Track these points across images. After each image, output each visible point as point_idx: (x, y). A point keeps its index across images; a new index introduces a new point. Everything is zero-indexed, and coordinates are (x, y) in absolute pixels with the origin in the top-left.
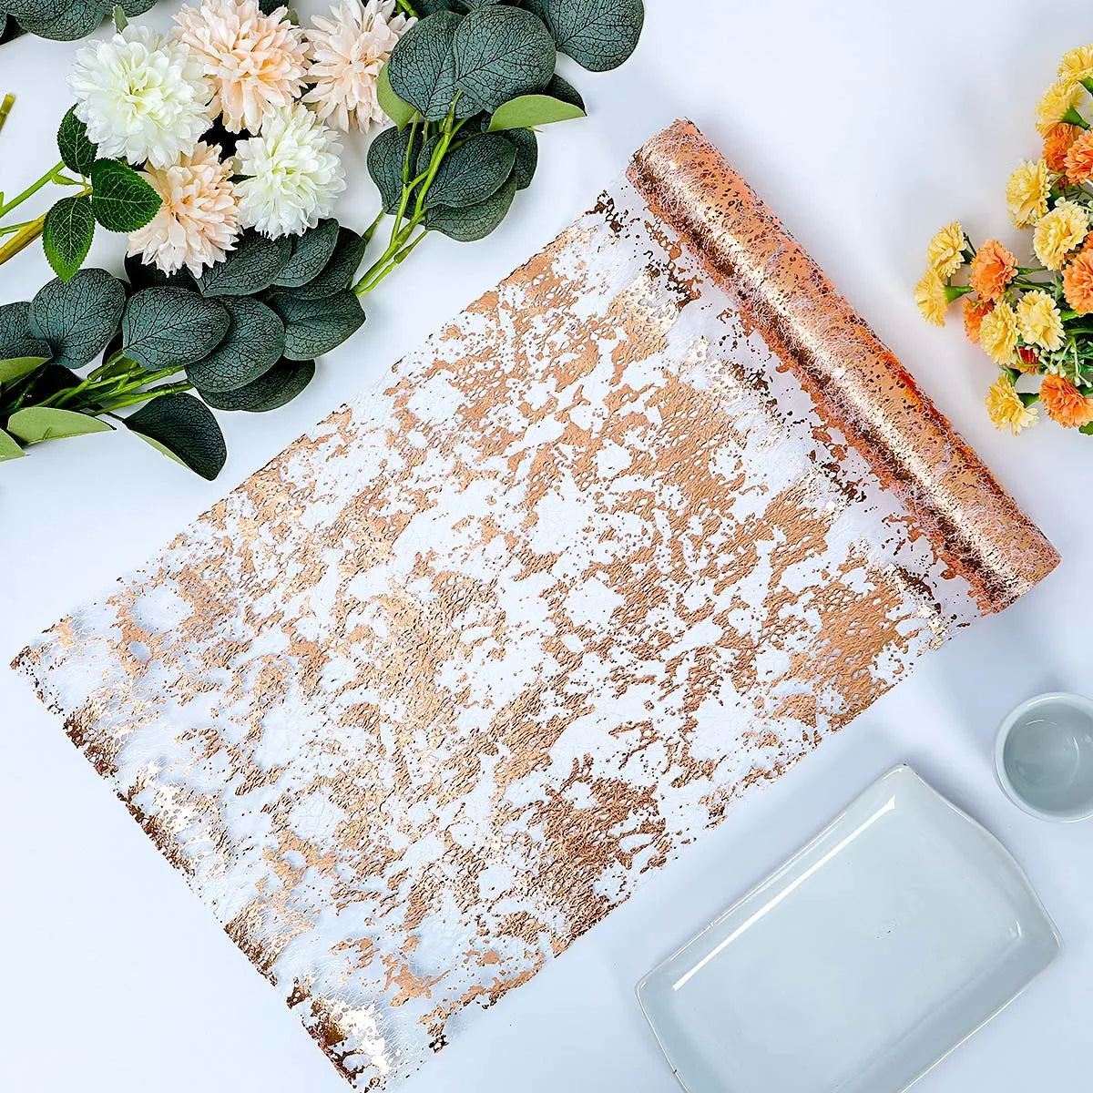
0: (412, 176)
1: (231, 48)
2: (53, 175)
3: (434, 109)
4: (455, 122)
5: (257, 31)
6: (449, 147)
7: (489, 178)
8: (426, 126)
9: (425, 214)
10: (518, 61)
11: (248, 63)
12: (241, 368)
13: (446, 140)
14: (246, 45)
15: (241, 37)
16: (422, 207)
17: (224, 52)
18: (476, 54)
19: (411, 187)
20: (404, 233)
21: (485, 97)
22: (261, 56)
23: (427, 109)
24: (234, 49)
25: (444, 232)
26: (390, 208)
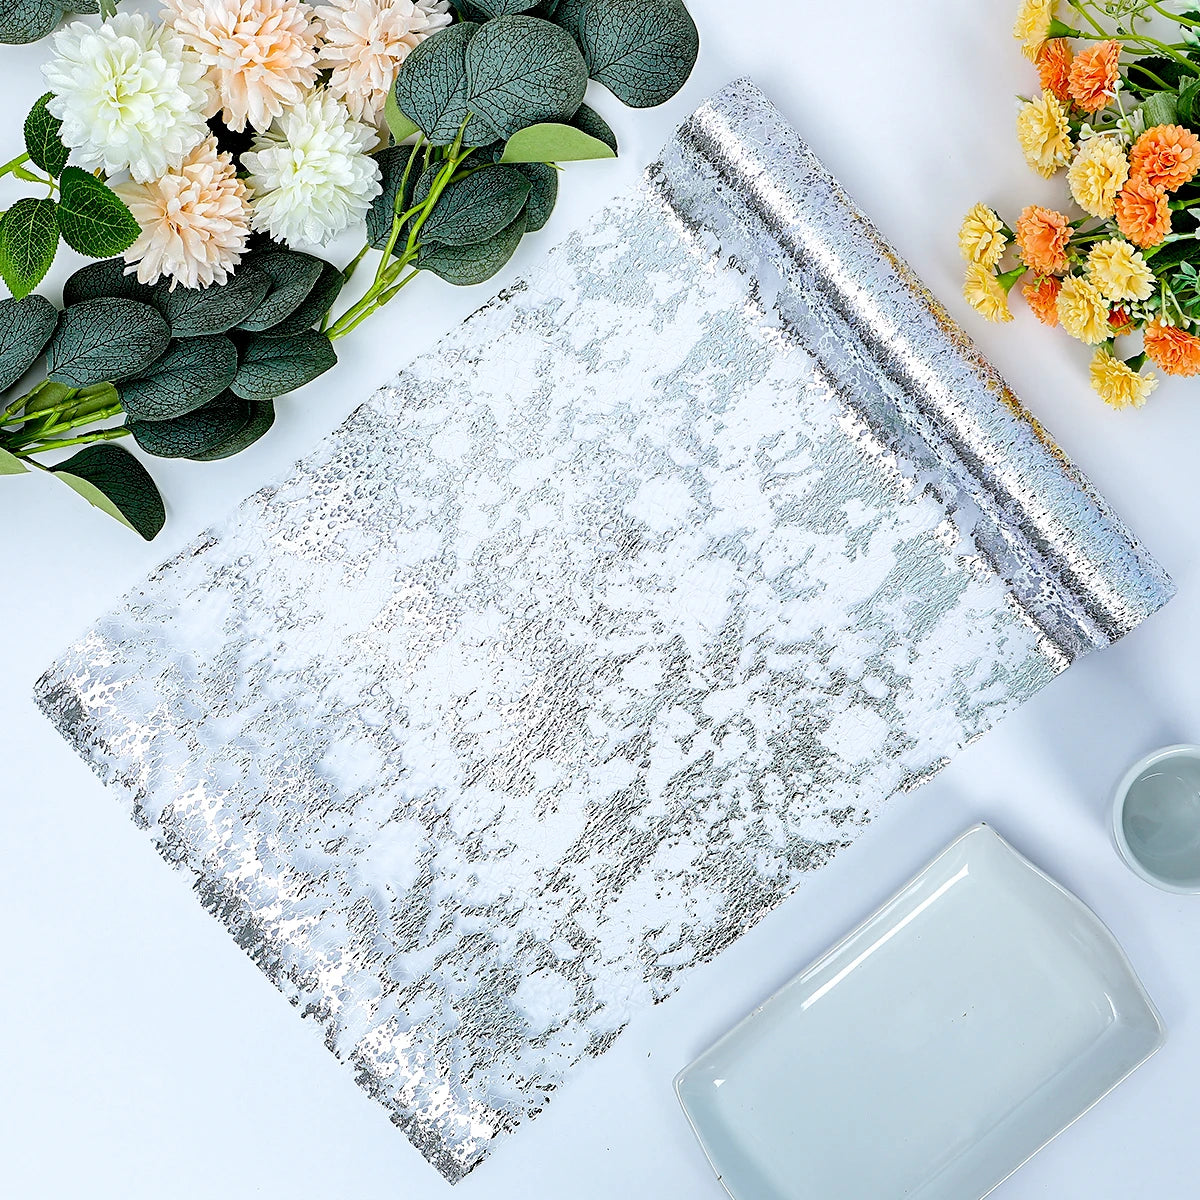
0: (406, 206)
1: (231, 33)
2: (14, 166)
3: (441, 132)
4: (462, 149)
5: (261, 11)
6: (453, 176)
7: (496, 215)
8: (429, 150)
9: (417, 251)
10: (543, 83)
11: (252, 50)
12: (184, 395)
13: (451, 168)
14: (249, 27)
15: (242, 19)
16: (415, 243)
17: (223, 37)
18: (492, 71)
19: (404, 219)
20: (390, 271)
21: (501, 122)
22: (267, 41)
23: (433, 131)
24: (235, 33)
25: (437, 272)
26: (375, 241)
